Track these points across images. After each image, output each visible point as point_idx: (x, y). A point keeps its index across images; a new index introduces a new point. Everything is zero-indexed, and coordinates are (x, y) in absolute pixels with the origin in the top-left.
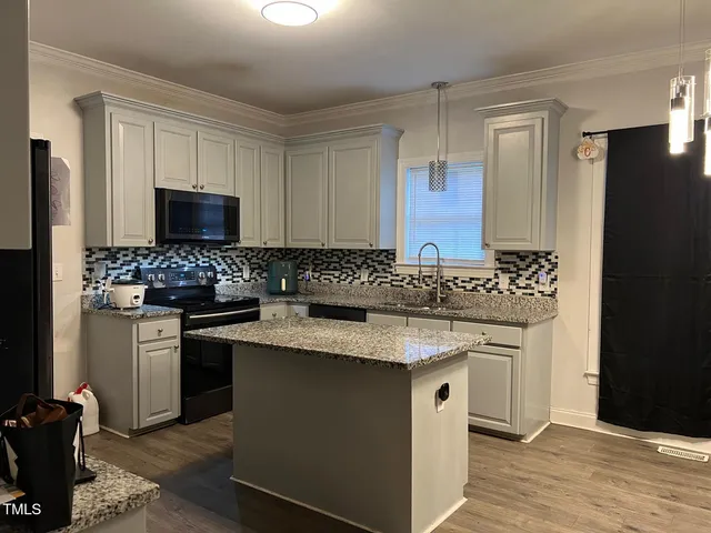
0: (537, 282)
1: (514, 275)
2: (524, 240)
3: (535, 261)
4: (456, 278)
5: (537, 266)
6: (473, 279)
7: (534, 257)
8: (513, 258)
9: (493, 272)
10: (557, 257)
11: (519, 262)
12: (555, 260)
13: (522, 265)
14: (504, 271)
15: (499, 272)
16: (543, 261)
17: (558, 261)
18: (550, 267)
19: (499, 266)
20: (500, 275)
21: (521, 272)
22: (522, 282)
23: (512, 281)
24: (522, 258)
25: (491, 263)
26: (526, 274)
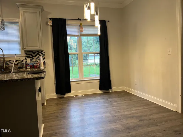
0: (39, 60)
1: (32, 58)
2: (37, 47)
3: (38, 54)
4: (11, 61)
5: (39, 55)
6: (17, 60)
7: (37, 53)
8: (31, 53)
9: (24, 58)
10: (44, 52)
11: (33, 54)
12: (44, 53)
13: (34, 55)
14: (28, 57)
15: (26, 58)
16: (40, 54)
17: (45, 53)
18: (42, 55)
19: (26, 56)
20: (27, 59)
21: (34, 57)
22: (34, 60)
23: (31, 60)
24: (34, 53)
25: (24, 55)
26: (36, 58)
